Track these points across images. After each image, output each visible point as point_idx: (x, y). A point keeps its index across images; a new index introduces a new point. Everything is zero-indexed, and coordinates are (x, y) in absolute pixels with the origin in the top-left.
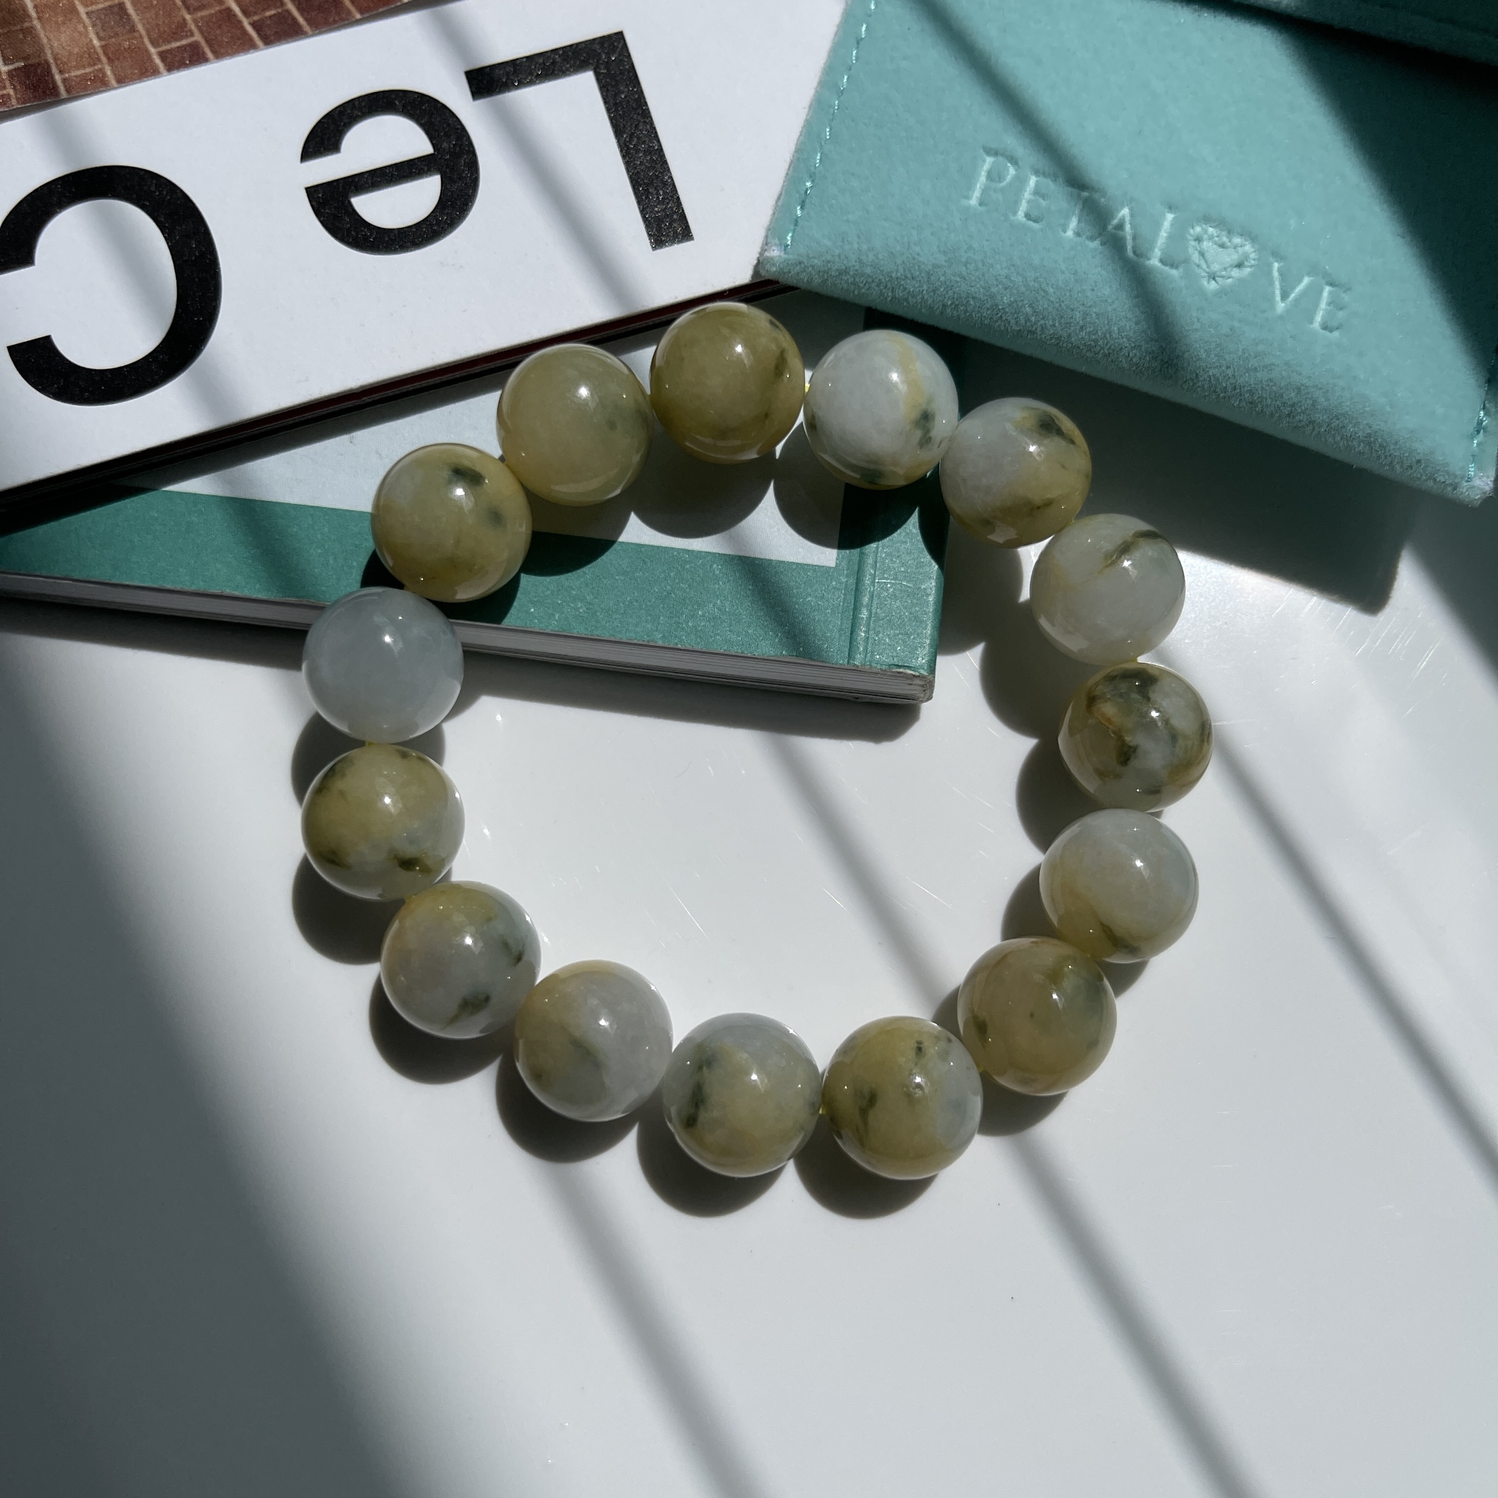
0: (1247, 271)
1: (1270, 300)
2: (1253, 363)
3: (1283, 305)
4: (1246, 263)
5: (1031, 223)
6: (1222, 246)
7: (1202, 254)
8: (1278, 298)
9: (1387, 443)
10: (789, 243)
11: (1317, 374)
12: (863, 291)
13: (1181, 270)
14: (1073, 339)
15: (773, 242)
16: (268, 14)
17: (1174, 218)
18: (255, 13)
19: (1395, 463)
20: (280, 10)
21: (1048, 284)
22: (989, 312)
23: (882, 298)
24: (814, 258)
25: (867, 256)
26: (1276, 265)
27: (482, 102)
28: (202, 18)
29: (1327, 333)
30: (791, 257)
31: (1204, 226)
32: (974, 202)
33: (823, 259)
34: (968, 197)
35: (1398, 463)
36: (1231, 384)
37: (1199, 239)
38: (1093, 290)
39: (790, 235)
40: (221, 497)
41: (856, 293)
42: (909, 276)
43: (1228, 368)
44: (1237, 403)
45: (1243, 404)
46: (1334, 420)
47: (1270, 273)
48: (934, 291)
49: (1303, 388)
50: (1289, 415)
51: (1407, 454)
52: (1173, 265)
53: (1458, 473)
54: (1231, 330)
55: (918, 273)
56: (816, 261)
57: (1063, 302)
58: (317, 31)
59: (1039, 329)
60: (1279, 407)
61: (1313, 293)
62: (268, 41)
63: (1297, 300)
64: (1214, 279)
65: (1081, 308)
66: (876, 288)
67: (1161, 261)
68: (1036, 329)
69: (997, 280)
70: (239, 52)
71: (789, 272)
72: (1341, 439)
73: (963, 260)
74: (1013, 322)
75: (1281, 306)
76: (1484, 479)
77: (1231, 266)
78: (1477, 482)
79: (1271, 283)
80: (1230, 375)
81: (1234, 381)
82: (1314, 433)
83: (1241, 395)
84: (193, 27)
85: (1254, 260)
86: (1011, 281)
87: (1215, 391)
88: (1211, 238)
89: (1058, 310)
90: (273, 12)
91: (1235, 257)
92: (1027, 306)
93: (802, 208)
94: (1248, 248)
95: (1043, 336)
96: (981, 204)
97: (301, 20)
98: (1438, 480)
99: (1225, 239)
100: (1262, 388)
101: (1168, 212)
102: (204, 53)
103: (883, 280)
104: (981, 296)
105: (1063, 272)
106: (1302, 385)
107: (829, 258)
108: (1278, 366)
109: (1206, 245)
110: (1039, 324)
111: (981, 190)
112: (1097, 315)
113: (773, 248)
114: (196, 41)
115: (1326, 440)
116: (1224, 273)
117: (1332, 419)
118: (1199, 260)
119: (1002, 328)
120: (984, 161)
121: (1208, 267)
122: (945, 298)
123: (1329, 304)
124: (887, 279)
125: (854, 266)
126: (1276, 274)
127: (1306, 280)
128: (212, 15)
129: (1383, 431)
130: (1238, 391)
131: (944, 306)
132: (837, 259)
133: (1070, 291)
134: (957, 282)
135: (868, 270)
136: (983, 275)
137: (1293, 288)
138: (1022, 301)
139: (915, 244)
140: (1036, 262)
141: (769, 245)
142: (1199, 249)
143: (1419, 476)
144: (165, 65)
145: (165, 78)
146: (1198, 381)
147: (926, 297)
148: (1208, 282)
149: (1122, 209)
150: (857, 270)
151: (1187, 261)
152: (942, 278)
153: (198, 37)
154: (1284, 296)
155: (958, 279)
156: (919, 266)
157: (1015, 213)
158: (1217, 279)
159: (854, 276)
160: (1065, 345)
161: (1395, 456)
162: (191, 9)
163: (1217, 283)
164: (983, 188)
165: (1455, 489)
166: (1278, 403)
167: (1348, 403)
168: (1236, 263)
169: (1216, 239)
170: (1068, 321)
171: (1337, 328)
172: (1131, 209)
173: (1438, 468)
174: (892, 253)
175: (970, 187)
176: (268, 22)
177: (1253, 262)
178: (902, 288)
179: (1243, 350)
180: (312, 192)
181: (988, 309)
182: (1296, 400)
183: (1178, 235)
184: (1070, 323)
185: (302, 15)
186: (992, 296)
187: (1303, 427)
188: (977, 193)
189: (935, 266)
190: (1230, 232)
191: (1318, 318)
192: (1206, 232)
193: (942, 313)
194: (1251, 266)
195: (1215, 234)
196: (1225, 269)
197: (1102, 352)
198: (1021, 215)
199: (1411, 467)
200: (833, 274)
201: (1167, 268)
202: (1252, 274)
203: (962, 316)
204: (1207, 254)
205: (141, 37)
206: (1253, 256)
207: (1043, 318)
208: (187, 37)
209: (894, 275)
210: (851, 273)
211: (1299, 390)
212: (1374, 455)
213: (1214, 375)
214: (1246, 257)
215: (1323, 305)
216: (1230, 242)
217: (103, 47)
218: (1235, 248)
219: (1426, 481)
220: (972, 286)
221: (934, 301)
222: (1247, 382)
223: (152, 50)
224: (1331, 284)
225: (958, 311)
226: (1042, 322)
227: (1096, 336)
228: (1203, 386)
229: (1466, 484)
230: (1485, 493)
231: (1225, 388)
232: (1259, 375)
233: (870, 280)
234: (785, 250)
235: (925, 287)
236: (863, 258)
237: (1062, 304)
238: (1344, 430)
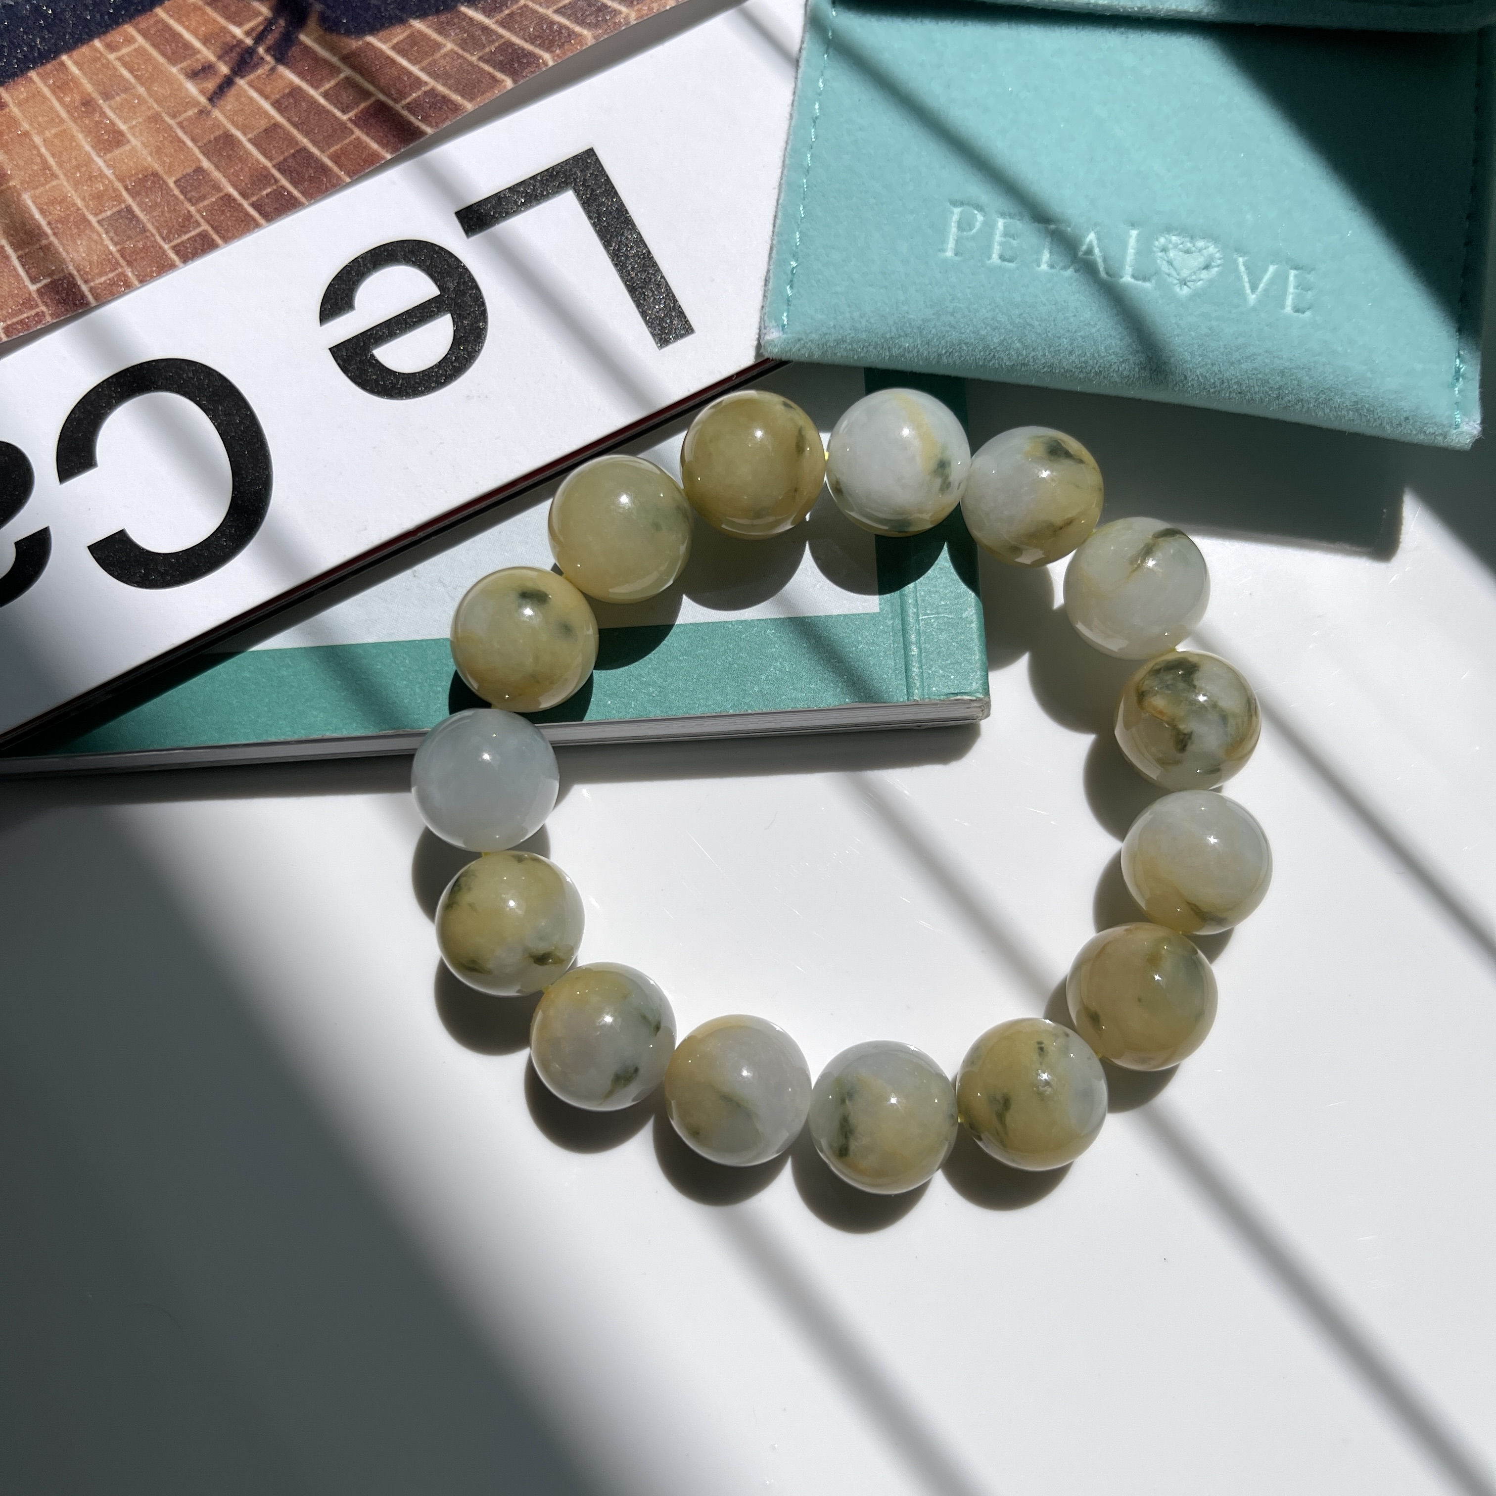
0: (1215, 270)
1: (1241, 294)
2: (1236, 356)
3: (1254, 296)
4: (1213, 264)
5: (1006, 263)
6: (1188, 252)
7: (1170, 263)
8: (1248, 291)
9: (1374, 407)
10: (785, 322)
11: (1297, 355)
12: (862, 355)
13: (1153, 281)
14: (1064, 365)
15: (771, 325)
16: (264, 193)
17: (1139, 235)
18: (253, 194)
19: (1385, 424)
20: (275, 187)
21: (1032, 318)
22: (982, 354)
23: (880, 358)
24: (811, 333)
25: (861, 323)
26: (1241, 260)
27: (477, 238)
28: (204, 207)
29: (1301, 315)
30: (790, 336)
31: (1167, 236)
32: (949, 254)
33: (820, 332)
34: (943, 250)
35: (1388, 423)
36: (1219, 379)
37: (1164, 250)
38: (1075, 316)
39: (785, 315)
40: (305, 648)
41: (856, 357)
42: (902, 334)
43: (1213, 365)
44: (1227, 395)
45: (1234, 395)
46: (1321, 395)
47: (1236, 269)
48: (928, 343)
49: (1286, 371)
50: (1278, 398)
51: (1394, 415)
52: (1145, 279)
53: (1446, 422)
54: (1210, 329)
55: (910, 330)
56: (814, 336)
57: (1049, 332)
58: (313, 201)
59: (1031, 360)
60: (1267, 392)
61: (1280, 279)
62: (270, 217)
63: (1266, 290)
64: (1185, 284)
65: (1067, 335)
66: (874, 351)
67: (1133, 276)
68: (1028, 361)
69: (984, 323)
70: (245, 233)
71: (790, 350)
72: (1331, 411)
73: (950, 310)
74: (1005, 358)
75: (1252, 298)
76: (1471, 423)
77: (1199, 269)
78: (1465, 428)
79: (1239, 278)
80: (1217, 371)
81: (1221, 376)
82: (1304, 410)
83: (1229, 387)
84: (198, 217)
85: (1220, 259)
86: (999, 322)
87: (1204, 388)
88: (1176, 246)
89: (1045, 340)
90: (269, 190)
91: (1201, 260)
92: (1016, 342)
93: (791, 287)
94: (1212, 249)
95: (1036, 366)
96: (956, 254)
97: (295, 193)
98: (1428, 432)
99: (1189, 245)
100: (1248, 377)
101: (1132, 229)
102: (213, 240)
103: (879, 342)
104: (973, 340)
105: (1045, 305)
106: (1285, 368)
107: (825, 330)
108: (1260, 355)
109: (1172, 254)
110: (1031, 356)
111: (954, 242)
112: (1083, 338)
113: (772, 330)
114: (204, 231)
115: (1317, 415)
116: (1194, 277)
117: (1318, 395)
118: (1169, 269)
119: (997, 366)
120: (952, 213)
121: (1178, 275)
122: (939, 348)
123: (1296, 287)
124: (882, 341)
125: (850, 334)
126: (1242, 268)
127: (1272, 269)
128: (214, 203)
129: (1369, 396)
130: (1226, 384)
131: (940, 355)
132: (833, 331)
133: (1054, 321)
134: (948, 332)
135: (864, 336)
136: (971, 320)
137: (1260, 279)
138: (1011, 337)
139: (903, 303)
140: (1018, 299)
141: (768, 329)
142: (1166, 259)
143: (1409, 431)
144: (180, 258)
145: (181, 270)
146: (1188, 382)
147: (921, 351)
148: (1181, 289)
149: (1088, 235)
150: (853, 338)
151: (1157, 272)
152: (934, 331)
153: (205, 226)
154: (1254, 288)
155: (948, 328)
156: (910, 324)
157: (989, 258)
158: (1188, 284)
159: (851, 343)
160: (1057, 371)
161: (1384, 417)
162: (194, 201)
163: (1189, 287)
164: (956, 238)
165: (1445, 438)
166: (1266, 389)
167: (1332, 377)
168: (1202, 265)
169: (1181, 246)
170: (1057, 349)
171: (1308, 309)
172: (1097, 233)
173: (1426, 422)
174: (883, 316)
175: (944, 241)
176: (266, 201)
177: (1219, 262)
178: (897, 346)
179: (1225, 345)
180: (336, 351)
181: (981, 352)
182: (1282, 383)
183: (1145, 250)
184: (1059, 350)
185: (296, 187)
186: (983, 339)
187: (1292, 406)
188: (951, 244)
189: (925, 321)
190: (1192, 238)
191: (1289, 302)
192: (1170, 242)
193: (938, 362)
194: (1218, 266)
195: (1179, 242)
196: (1195, 273)
197: (1093, 371)
198: (995, 256)
199: (1400, 425)
200: (832, 345)
201: (1139, 283)
202: (1220, 274)
203: (958, 362)
204: (1175, 263)
205: (153, 235)
206: (1218, 255)
207: (1033, 350)
208: (194, 228)
209: (888, 336)
210: (848, 341)
211: (1282, 373)
212: (1364, 419)
213: (1201, 374)
214: (1211, 258)
215: (1291, 289)
216: (1194, 246)
217: (119, 251)
218: (1200, 251)
219: (1417, 434)
220: (963, 333)
221: (929, 353)
222: (1233, 375)
223: (166, 247)
224: (1296, 268)
225: (953, 357)
226: (1033, 354)
227: (1086, 358)
228: (1193, 385)
229: (1455, 431)
230: (1474, 437)
231: (1214, 383)
232: (1242, 366)
233: (866, 344)
234: (783, 330)
235: (919, 342)
236: (857, 325)
237: (1049, 334)
238: (1331, 402)
